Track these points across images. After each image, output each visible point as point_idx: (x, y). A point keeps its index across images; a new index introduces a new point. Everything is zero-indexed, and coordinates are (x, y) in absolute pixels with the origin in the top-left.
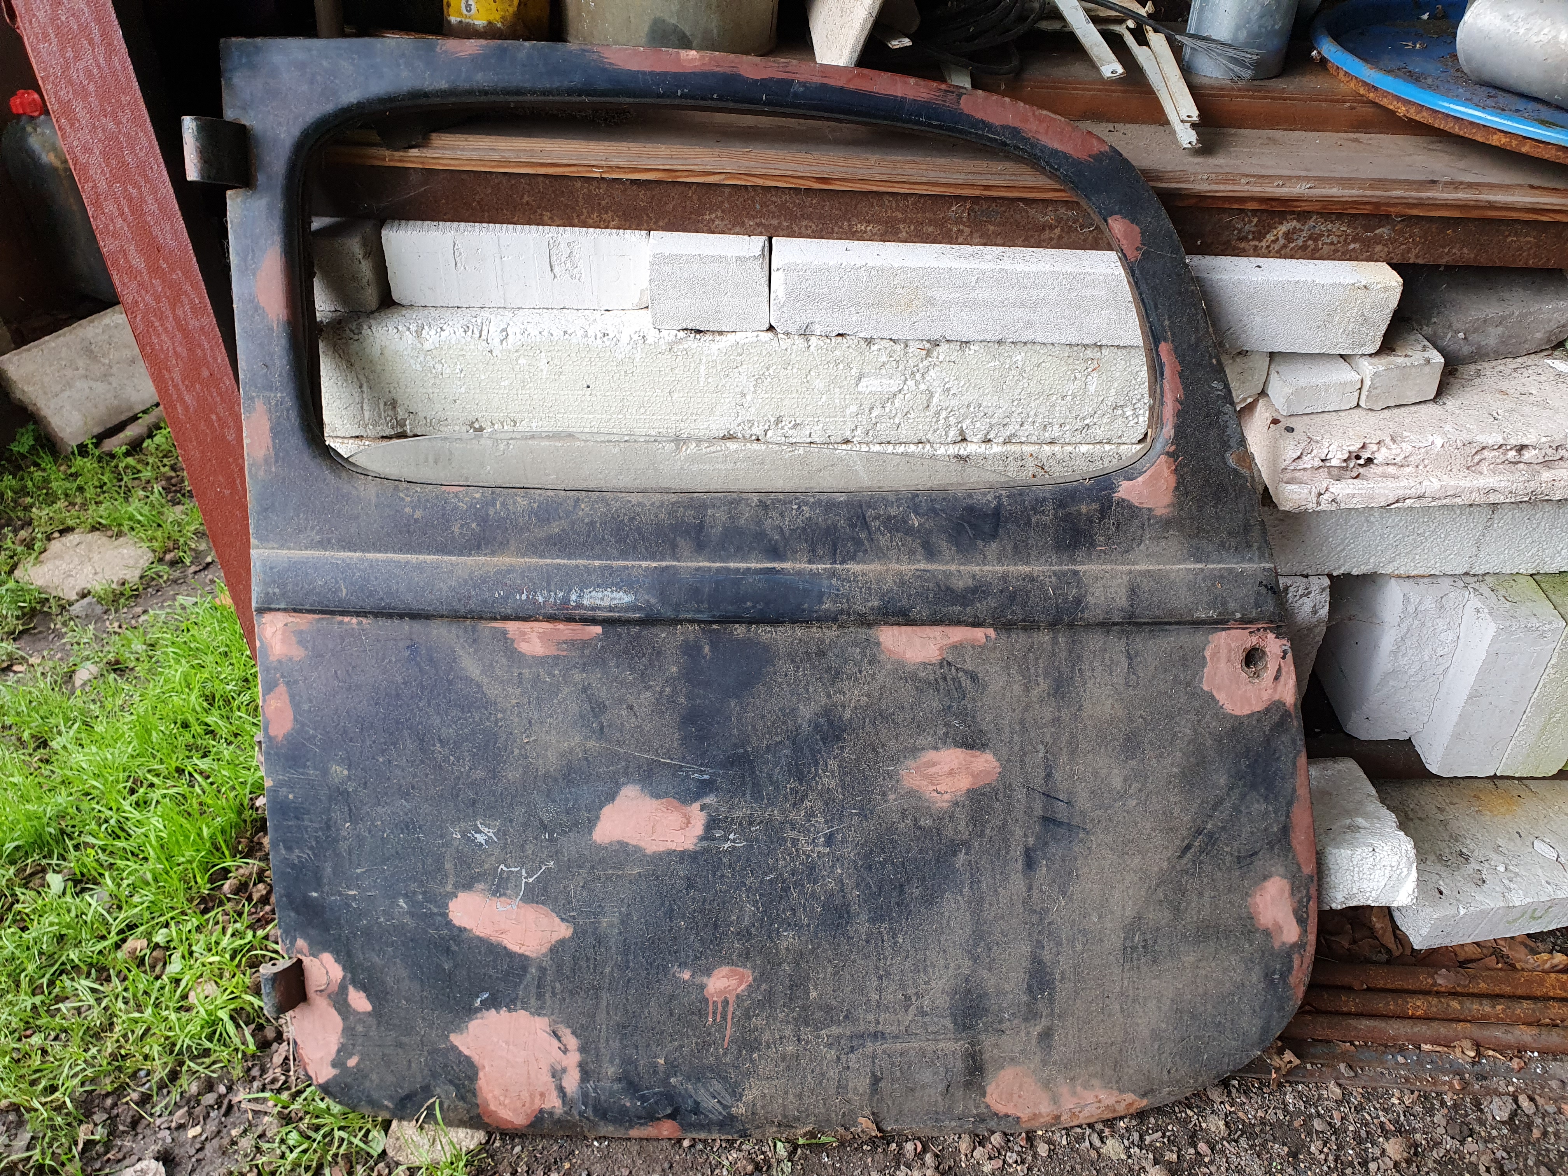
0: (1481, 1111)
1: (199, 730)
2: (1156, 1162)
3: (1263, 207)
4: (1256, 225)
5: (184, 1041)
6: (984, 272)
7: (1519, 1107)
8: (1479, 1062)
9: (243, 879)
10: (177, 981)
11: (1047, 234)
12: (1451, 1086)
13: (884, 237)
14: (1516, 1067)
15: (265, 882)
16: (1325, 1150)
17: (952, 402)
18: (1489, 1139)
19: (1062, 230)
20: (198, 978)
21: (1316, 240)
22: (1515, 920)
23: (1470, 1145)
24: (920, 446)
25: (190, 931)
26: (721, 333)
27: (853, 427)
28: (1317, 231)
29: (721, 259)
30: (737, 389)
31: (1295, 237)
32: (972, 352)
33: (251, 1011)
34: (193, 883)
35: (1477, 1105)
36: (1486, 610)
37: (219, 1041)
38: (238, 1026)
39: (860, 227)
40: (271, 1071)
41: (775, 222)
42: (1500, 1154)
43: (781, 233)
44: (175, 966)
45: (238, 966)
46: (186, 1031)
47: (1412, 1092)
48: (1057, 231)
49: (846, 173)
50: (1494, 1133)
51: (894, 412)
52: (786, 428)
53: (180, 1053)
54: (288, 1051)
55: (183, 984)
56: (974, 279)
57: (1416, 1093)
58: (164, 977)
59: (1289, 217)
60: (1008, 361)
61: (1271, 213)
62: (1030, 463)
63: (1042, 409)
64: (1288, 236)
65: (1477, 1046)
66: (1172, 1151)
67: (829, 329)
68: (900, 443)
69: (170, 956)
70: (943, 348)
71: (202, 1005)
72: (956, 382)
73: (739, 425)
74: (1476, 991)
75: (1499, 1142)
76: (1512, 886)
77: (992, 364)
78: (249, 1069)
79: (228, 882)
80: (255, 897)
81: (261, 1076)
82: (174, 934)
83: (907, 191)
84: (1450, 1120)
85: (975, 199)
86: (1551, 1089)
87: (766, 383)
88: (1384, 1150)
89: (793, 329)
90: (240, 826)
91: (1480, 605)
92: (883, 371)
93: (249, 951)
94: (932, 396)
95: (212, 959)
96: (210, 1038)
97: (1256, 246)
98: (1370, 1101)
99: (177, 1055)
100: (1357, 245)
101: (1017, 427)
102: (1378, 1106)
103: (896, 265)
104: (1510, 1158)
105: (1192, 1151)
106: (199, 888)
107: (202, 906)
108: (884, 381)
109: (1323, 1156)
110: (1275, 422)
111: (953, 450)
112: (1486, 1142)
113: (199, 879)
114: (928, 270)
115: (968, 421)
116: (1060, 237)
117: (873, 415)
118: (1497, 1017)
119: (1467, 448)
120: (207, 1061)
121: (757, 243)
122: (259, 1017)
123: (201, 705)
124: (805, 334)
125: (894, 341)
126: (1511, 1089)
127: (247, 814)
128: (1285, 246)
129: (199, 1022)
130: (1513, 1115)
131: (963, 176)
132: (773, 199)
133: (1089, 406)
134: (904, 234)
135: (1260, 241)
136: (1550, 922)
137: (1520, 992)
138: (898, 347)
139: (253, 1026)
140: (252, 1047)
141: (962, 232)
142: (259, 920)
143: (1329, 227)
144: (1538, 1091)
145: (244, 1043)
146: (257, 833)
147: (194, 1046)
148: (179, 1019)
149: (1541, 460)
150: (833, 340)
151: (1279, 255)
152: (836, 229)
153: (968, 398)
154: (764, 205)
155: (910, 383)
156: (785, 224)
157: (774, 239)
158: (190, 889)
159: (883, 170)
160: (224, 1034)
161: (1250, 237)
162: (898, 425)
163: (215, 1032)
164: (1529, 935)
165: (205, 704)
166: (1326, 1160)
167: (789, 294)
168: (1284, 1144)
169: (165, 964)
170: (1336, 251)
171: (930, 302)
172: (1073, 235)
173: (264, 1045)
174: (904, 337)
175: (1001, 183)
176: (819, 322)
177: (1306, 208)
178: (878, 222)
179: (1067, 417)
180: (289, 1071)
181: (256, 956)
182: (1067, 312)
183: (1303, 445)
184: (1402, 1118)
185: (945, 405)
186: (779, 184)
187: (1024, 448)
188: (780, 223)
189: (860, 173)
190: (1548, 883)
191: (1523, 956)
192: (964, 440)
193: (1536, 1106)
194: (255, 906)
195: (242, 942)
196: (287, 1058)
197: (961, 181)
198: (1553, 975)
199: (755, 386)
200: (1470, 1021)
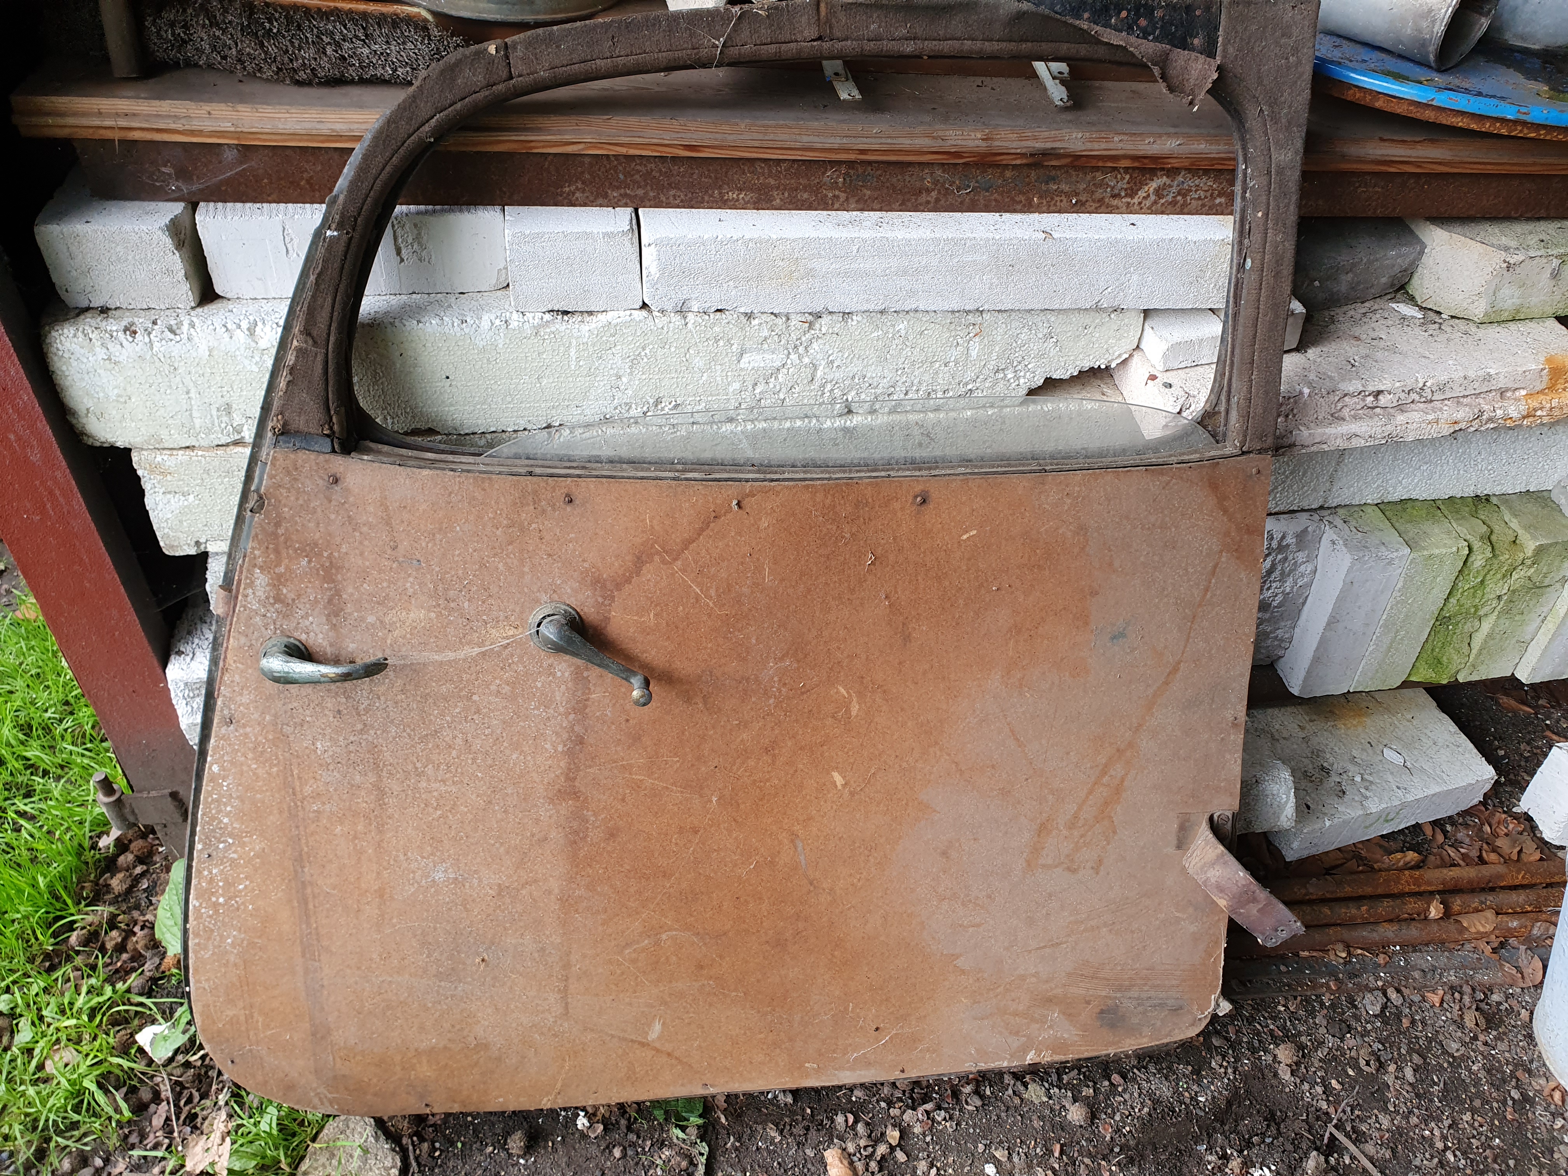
0: (1356, 1007)
1: (17, 765)
2: (1075, 1100)
3: (1136, 164)
4: (1128, 183)
5: (48, 1115)
6: (865, 241)
7: (1388, 999)
8: (1350, 961)
9: (92, 929)
10: (29, 1052)
11: (923, 198)
12: (1329, 988)
13: (757, 206)
14: (1382, 962)
15: (117, 928)
16: (1225, 1064)
17: (837, 374)
18: (1365, 1033)
19: (939, 193)
20: (54, 1044)
21: (1184, 196)
22: (1371, 825)
23: (1350, 1041)
24: (806, 420)
25: (37, 995)
26: (590, 313)
27: (737, 405)
28: (1185, 186)
29: (587, 235)
30: (612, 372)
31: (1165, 193)
32: (854, 323)
33: (121, 1074)
34: (33, 940)
35: (1352, 1002)
36: (1341, 542)
37: (88, 1110)
38: (106, 1092)
39: (732, 195)
40: (152, 1136)
41: (640, 192)
42: (1377, 1046)
43: (648, 204)
44: (25, 1035)
45: (99, 1025)
46: (48, 1106)
47: (1295, 998)
48: (934, 194)
49: (716, 140)
50: (1369, 1027)
51: (778, 388)
52: (666, 409)
53: (46, 1128)
54: (169, 1111)
55: (37, 1052)
56: (855, 249)
57: (1299, 998)
58: (14, 1049)
59: (1159, 173)
60: (891, 331)
61: (1143, 170)
62: (916, 431)
63: (926, 377)
64: (1159, 193)
65: (1348, 947)
66: (1088, 1086)
67: (707, 305)
68: (786, 419)
69: (17, 1025)
70: (826, 320)
71: (63, 1075)
72: (840, 354)
73: (616, 408)
74: (1342, 895)
75: (1374, 1035)
76: (1368, 794)
77: (876, 334)
78: (126, 1137)
79: (75, 933)
80: (109, 946)
81: (141, 1142)
82: (20, 1001)
83: (781, 157)
84: (1330, 1019)
85: (851, 164)
86: (1414, 979)
87: (642, 364)
88: (1275, 1056)
89: (669, 307)
90: (81, 870)
91: (1335, 537)
92: (766, 346)
93: (110, 1008)
94: (816, 369)
95: (67, 1023)
96: (77, 1109)
97: (1129, 203)
98: (1259, 1011)
99: (42, 1131)
100: (1223, 200)
101: (902, 396)
102: (1266, 1015)
103: (774, 237)
104: (1385, 1049)
105: (1106, 1083)
106: (41, 944)
107: (47, 964)
108: (766, 356)
109: (1223, 1070)
110: (1153, 378)
111: (838, 423)
112: (1362, 1036)
113: (40, 936)
114: (807, 241)
115: (853, 393)
116: (937, 200)
117: (757, 391)
118: (1362, 917)
119: (1331, 396)
120: (76, 1133)
121: (624, 214)
122: (130, 1079)
123: (16, 738)
124: (682, 311)
125: (775, 315)
126: (1380, 983)
127: (89, 855)
128: (1155, 202)
129: (61, 1094)
130: (1384, 1007)
131: (838, 140)
132: (638, 167)
133: (972, 371)
134: (778, 201)
135: (1132, 198)
136: (1400, 823)
137: (1380, 891)
138: (780, 321)
139: (124, 1089)
140: (127, 1114)
141: (837, 197)
142: (117, 971)
143: (1197, 182)
144: (1403, 983)
145: (117, 1110)
146: (102, 874)
147: (60, 1120)
148: (38, 1093)
149: (1395, 404)
150: (712, 316)
151: (1151, 211)
152: (706, 198)
153: (853, 369)
154: (627, 174)
155: (793, 357)
156: (652, 194)
157: (640, 211)
158: (30, 947)
159: (756, 136)
160: (93, 1103)
161: (1123, 194)
162: (783, 400)
163: (82, 1101)
164: (1382, 836)
165: (21, 736)
166: (1225, 1073)
167: (662, 270)
168: (1188, 1063)
169: (12, 1032)
170: (1203, 205)
171: (810, 273)
172: (950, 198)
173: (140, 1108)
174: (786, 311)
175: (877, 147)
176: (696, 298)
177: (1176, 165)
178: (751, 190)
179: (950, 383)
180: (172, 1132)
181: (118, 1012)
182: (949, 279)
183: (1181, 401)
184: (1288, 1023)
185: (829, 378)
186: (644, 153)
187: (911, 417)
188: (646, 193)
189: (731, 139)
190: (1398, 788)
191: (1378, 856)
192: (850, 412)
193: (1403, 997)
194: (111, 957)
195: (101, 999)
196: (168, 1119)
197: (836, 146)
198: (1406, 872)
199: (631, 367)
200: (1339, 925)
